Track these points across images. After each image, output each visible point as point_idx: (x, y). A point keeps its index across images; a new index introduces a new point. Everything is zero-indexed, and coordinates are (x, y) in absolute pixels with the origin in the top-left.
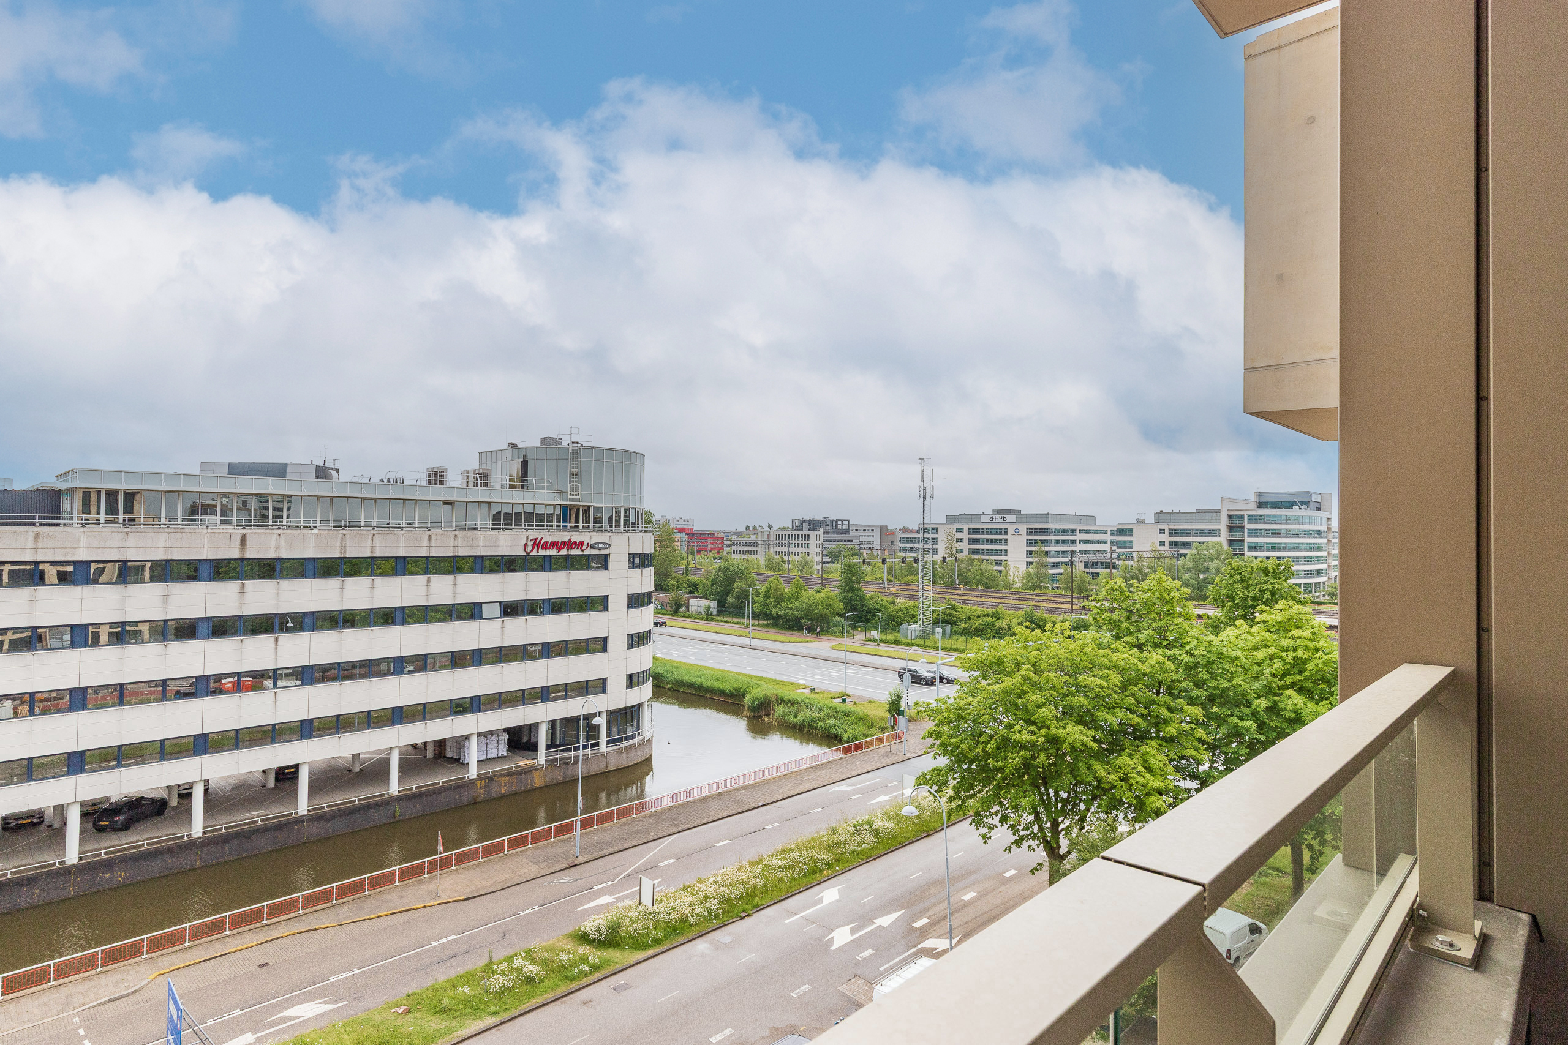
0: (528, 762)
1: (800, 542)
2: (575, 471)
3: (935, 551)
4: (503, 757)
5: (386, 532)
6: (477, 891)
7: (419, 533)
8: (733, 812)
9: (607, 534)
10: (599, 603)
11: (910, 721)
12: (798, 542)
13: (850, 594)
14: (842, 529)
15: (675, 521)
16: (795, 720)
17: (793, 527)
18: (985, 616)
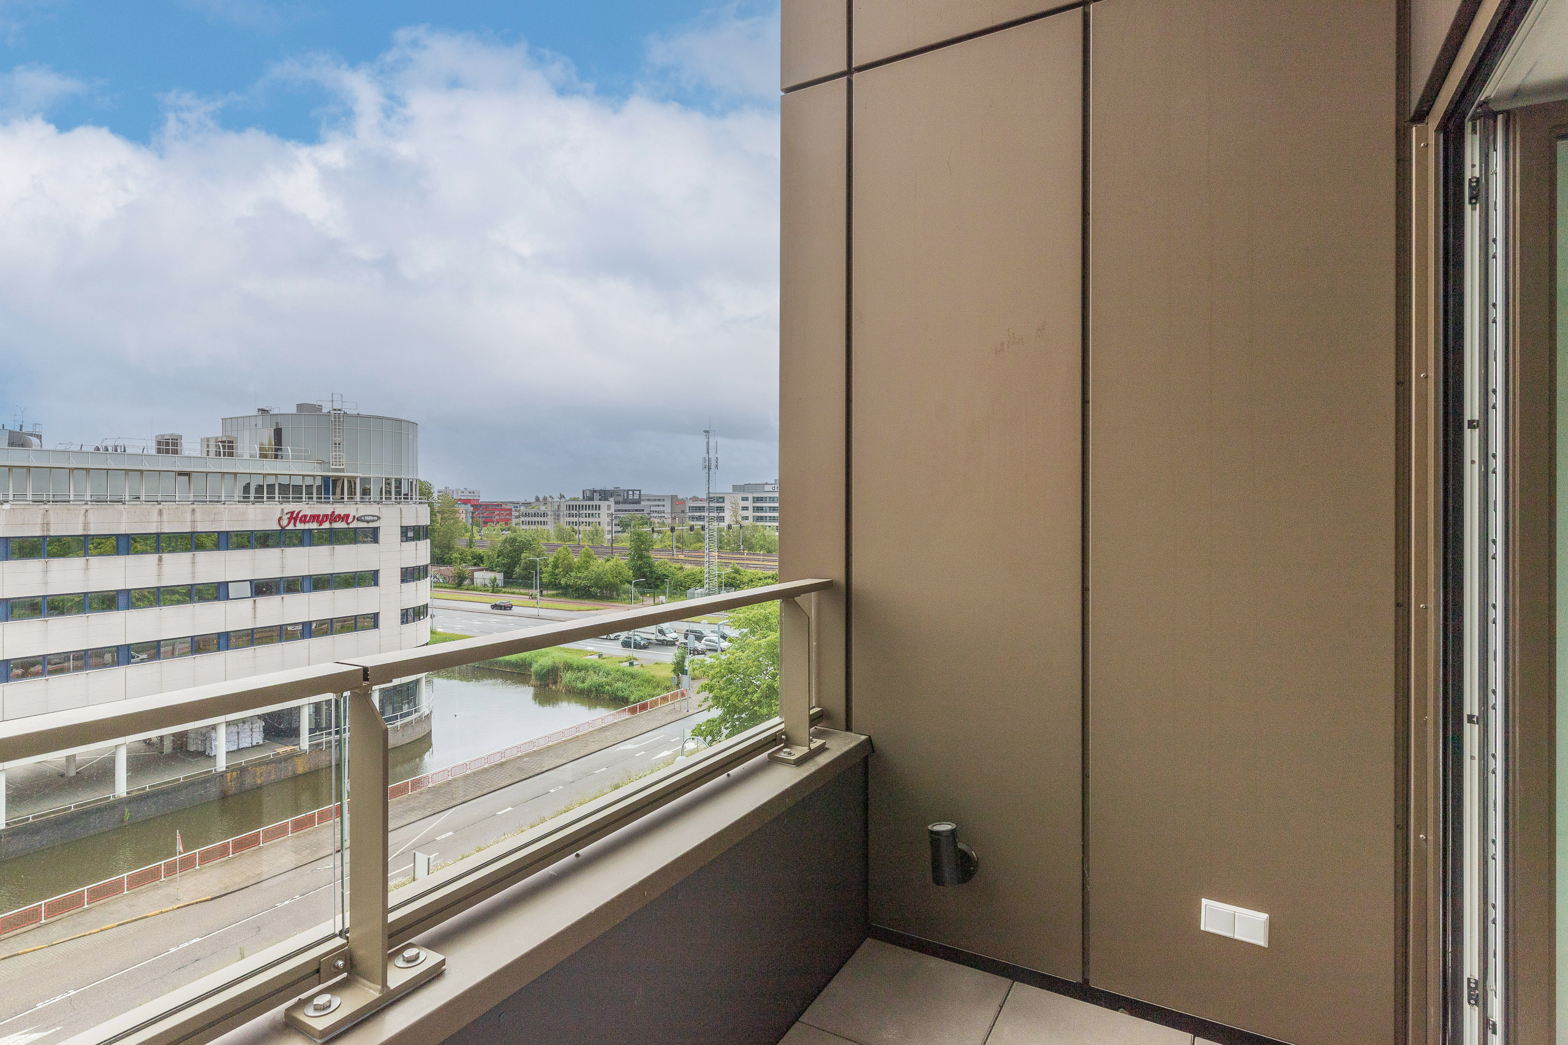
0: (288, 748)
1: (591, 512)
2: (337, 440)
3: (722, 519)
4: (258, 746)
5: (103, 507)
6: (226, 888)
7: (148, 506)
8: (516, 780)
9: (376, 506)
10: (370, 578)
11: (692, 679)
12: (589, 512)
13: (639, 562)
14: (633, 499)
15: (460, 492)
16: (583, 685)
17: (584, 498)
18: (765, 578)
